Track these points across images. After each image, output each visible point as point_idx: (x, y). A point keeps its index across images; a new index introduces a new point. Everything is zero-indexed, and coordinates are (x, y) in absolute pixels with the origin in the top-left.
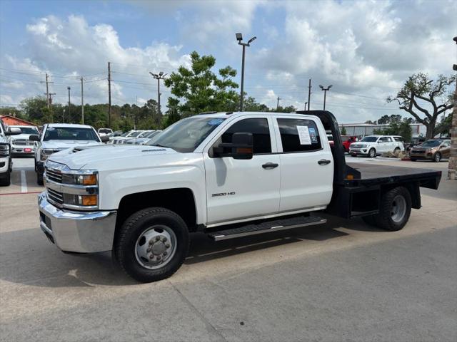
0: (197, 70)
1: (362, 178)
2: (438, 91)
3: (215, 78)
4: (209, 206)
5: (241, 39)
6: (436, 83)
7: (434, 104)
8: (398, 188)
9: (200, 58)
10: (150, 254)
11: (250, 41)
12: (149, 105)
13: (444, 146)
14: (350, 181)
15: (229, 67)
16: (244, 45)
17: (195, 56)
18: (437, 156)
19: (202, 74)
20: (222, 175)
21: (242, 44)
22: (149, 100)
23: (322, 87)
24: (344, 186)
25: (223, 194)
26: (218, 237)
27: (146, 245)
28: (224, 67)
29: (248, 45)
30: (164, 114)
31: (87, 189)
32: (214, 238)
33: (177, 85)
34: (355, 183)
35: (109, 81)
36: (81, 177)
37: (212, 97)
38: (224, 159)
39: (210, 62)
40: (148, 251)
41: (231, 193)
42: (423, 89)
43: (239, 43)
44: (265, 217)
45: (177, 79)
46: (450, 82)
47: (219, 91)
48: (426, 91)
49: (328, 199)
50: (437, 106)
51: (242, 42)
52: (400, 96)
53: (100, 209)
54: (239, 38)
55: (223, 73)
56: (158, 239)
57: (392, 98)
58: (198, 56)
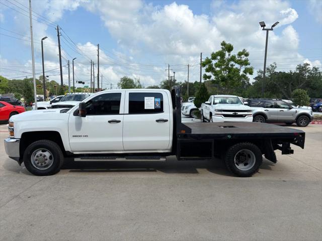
1: (192, 133)
4: (70, 142)
11: (274, 26)
14: (181, 135)
16: (268, 30)
20: (79, 126)
21: (266, 30)
25: (80, 136)
26: (76, 160)
29: (272, 29)
32: (73, 159)
34: (185, 136)
41: (85, 136)
43: (264, 29)
51: (265, 28)
54: (263, 25)
55: (240, 54)
56: (41, 155)
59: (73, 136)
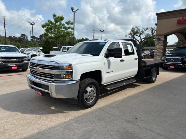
0: (56, 22)
1: (147, 64)
2: (142, 33)
3: (64, 25)
4: (105, 77)
5: (73, 9)
6: (141, 30)
7: (141, 38)
8: (154, 68)
9: (57, 17)
10: (89, 97)
11: (77, 10)
12: (22, 36)
13: (146, 53)
15: (69, 21)
17: (54, 16)
18: (144, 57)
19: (58, 23)
21: (73, 11)
22: (22, 34)
23: (101, 31)
24: (142, 67)
25: (109, 72)
26: (109, 89)
27: (88, 94)
28: (67, 21)
29: (76, 12)
30: (29, 40)
31: (66, 72)
32: (107, 89)
33: (47, 28)
34: (145, 66)
35: (5, 25)
36: (65, 67)
37: (62, 33)
38: (109, 58)
39: (62, 18)
40: (89, 96)
41: (112, 72)
42: (137, 32)
43: (72, 11)
44: (120, 80)
45: (48, 25)
46: (146, 30)
47: (66, 31)
48: (138, 33)
49: (136, 73)
50: (142, 38)
52: (129, 35)
53: (73, 80)
54: (72, 9)
55: (67, 23)
57: (127, 35)
58: (56, 16)
59: (107, 73)
